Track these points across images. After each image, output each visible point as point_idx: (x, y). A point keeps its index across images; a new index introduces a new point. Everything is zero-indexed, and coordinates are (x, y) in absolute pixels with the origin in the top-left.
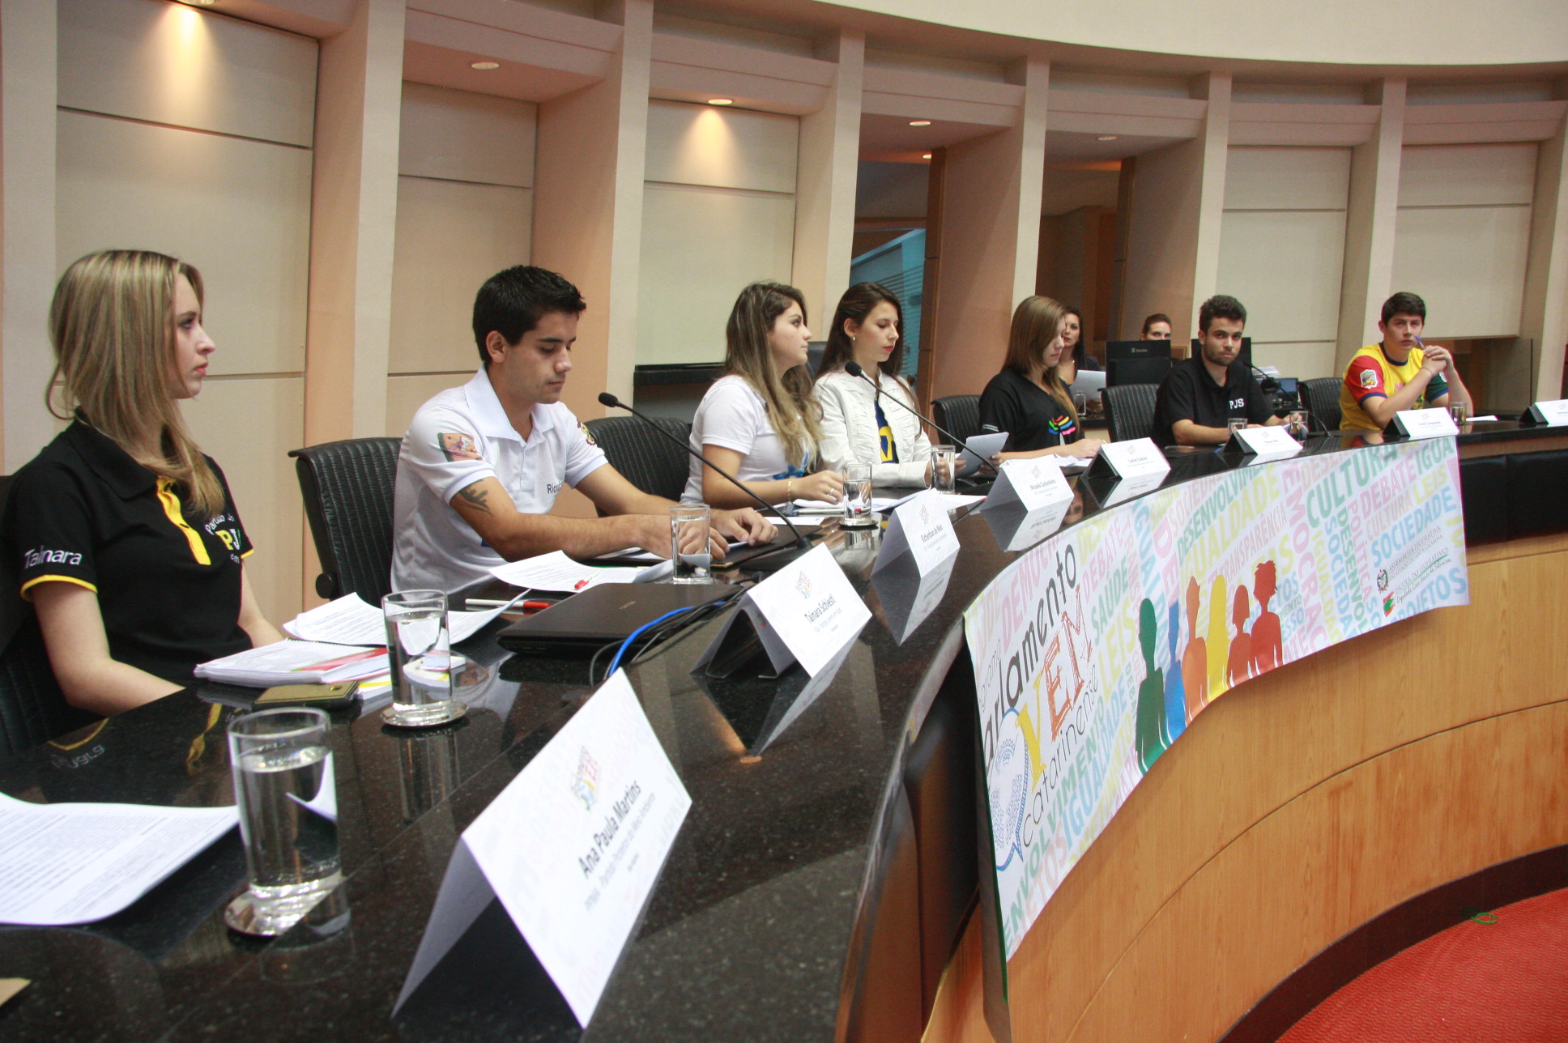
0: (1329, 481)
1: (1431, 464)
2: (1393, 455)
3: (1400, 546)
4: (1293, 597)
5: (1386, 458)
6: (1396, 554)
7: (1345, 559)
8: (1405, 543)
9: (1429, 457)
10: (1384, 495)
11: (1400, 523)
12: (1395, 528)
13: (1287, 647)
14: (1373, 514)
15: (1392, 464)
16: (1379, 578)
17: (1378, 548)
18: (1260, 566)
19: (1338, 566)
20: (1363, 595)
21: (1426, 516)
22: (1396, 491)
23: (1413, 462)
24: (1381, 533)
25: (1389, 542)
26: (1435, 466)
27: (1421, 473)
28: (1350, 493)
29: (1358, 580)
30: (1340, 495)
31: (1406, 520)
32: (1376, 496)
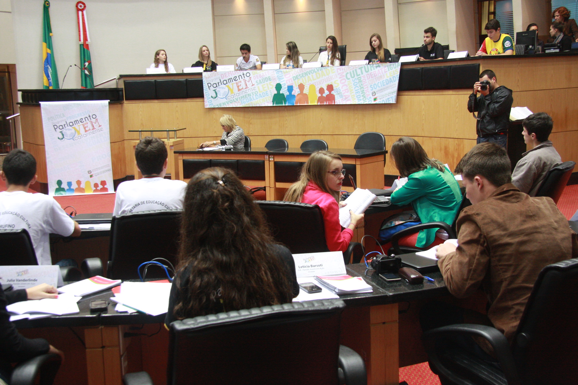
0: (355, 71)
1: (392, 69)
2: (379, 66)
3: (380, 87)
4: (339, 92)
5: (376, 67)
6: (378, 88)
7: (360, 87)
8: (381, 86)
9: (392, 67)
10: (374, 75)
11: (381, 82)
12: (379, 83)
13: (336, 101)
14: (371, 79)
15: (378, 68)
16: (372, 93)
17: (372, 86)
18: (328, 85)
19: (357, 88)
20: (366, 96)
21: (391, 81)
22: (379, 75)
23: (387, 68)
24: (374, 83)
25: (376, 86)
26: (394, 69)
27: (389, 70)
28: (362, 74)
29: (364, 93)
30: (358, 74)
31: (383, 81)
32: (371, 75)
